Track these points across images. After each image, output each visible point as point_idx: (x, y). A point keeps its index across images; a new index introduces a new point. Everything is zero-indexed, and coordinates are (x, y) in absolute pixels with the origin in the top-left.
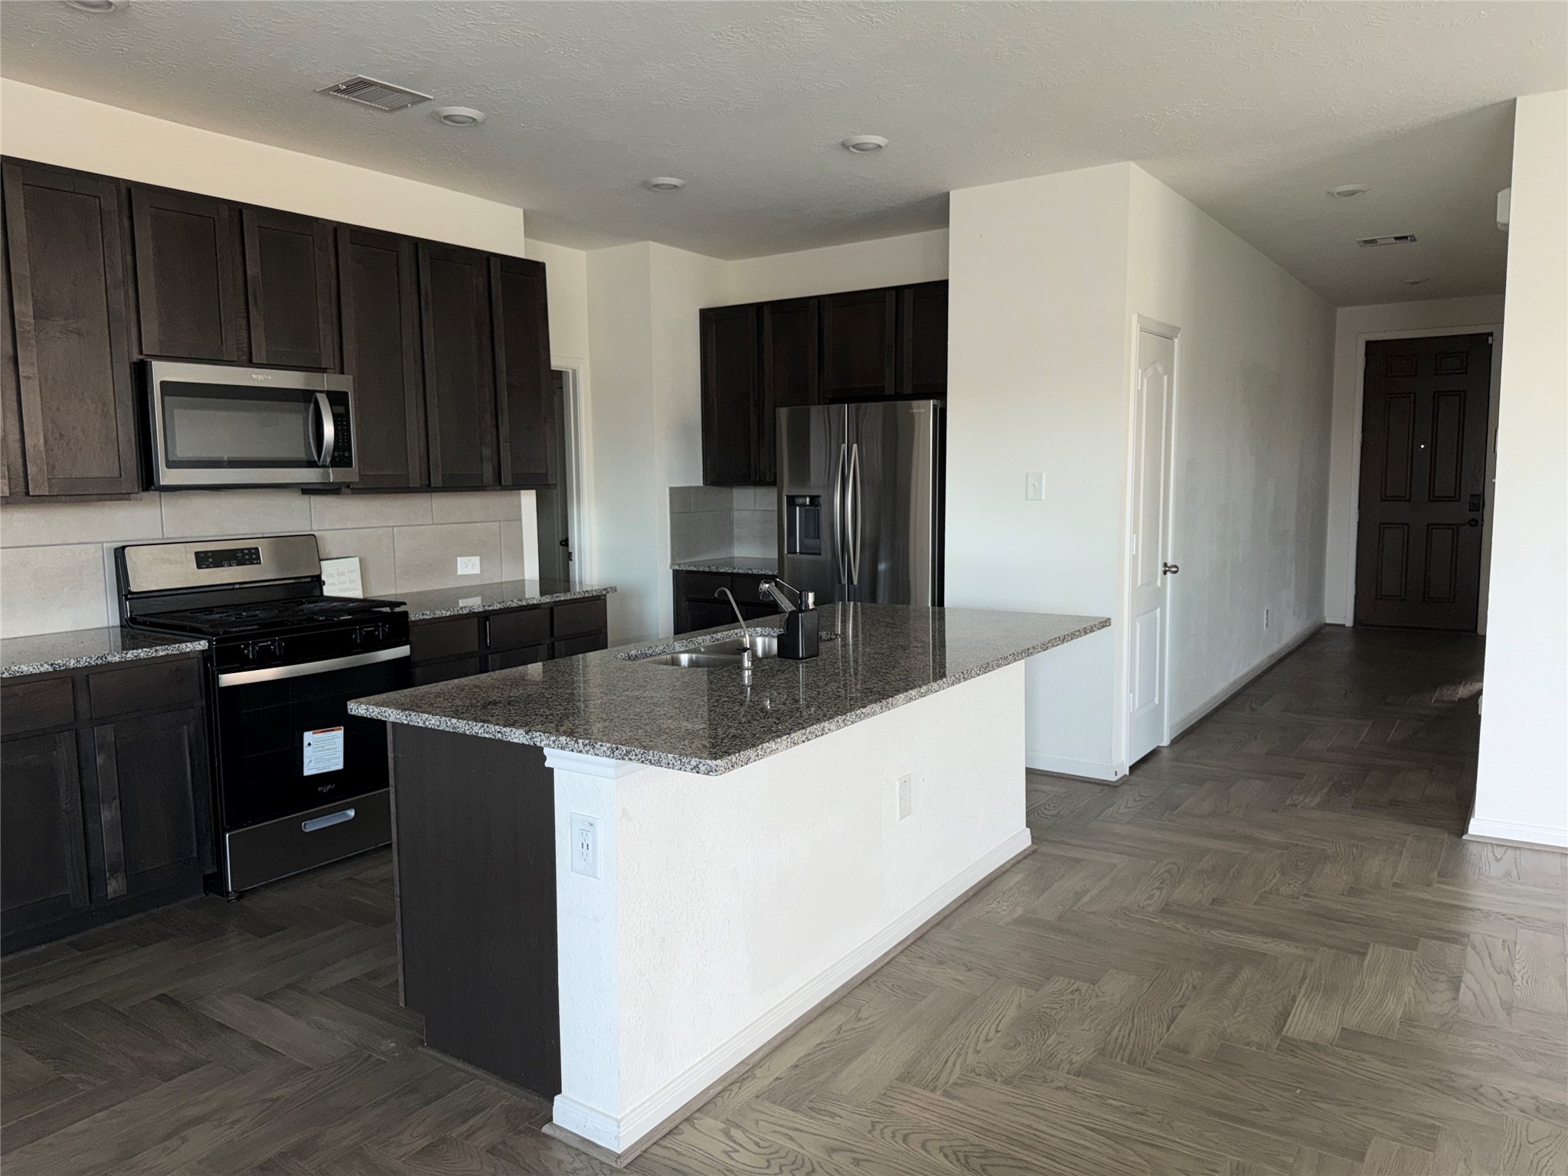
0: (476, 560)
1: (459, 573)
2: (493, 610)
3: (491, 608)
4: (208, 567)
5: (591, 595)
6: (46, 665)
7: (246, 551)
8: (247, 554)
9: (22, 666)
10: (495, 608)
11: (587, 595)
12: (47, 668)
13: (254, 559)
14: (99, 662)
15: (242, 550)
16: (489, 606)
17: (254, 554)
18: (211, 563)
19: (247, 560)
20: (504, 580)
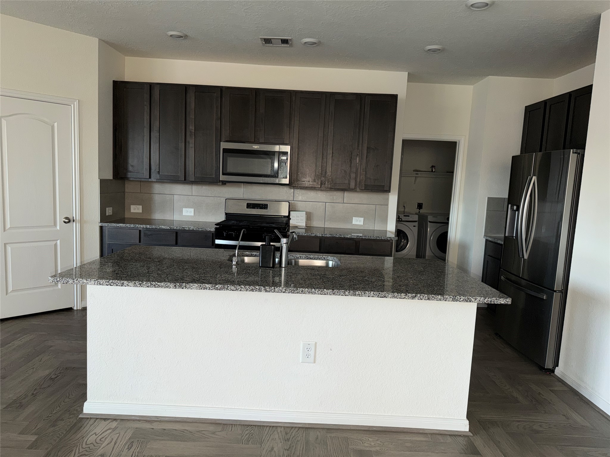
0: (362, 219)
1: (353, 223)
2: (326, 237)
3: (325, 236)
4: (250, 208)
5: (381, 239)
6: (168, 227)
7: (264, 205)
8: (264, 206)
9: (162, 226)
10: (327, 236)
11: (378, 238)
12: (168, 228)
13: (266, 208)
14: (182, 229)
15: (262, 204)
16: (325, 235)
17: (266, 206)
18: (251, 207)
19: (264, 208)
20: (375, 229)
